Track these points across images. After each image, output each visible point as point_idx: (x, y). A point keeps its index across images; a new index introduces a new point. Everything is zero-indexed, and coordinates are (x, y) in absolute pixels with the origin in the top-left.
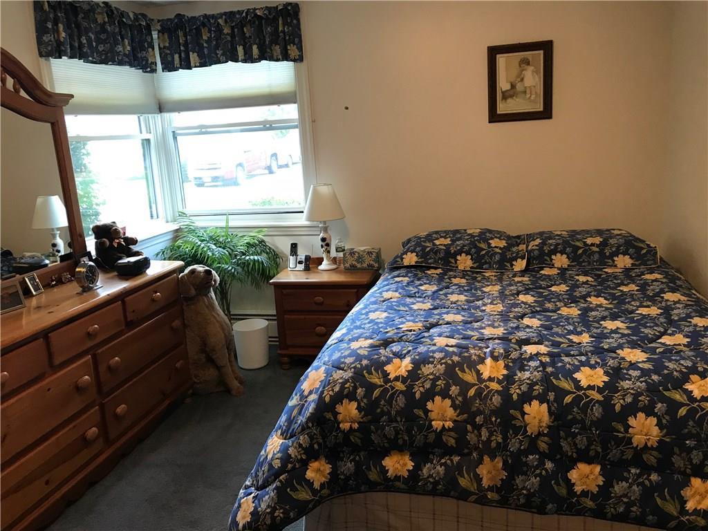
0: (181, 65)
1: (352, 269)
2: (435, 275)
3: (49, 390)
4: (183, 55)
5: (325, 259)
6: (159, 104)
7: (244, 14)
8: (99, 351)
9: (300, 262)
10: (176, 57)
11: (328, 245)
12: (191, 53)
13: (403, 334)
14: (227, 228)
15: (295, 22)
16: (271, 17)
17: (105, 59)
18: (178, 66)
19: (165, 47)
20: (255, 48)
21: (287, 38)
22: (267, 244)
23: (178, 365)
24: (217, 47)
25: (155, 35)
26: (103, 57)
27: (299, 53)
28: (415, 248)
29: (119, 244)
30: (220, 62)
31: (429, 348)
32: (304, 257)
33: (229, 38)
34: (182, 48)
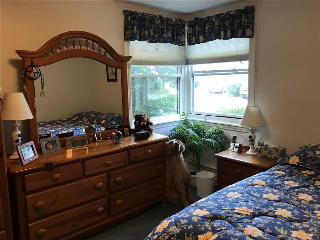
0: (195, 42)
1: (265, 158)
2: (306, 175)
3: (81, 185)
4: (197, 37)
5: (250, 148)
6: (187, 61)
7: (225, 15)
8: (112, 173)
9: (236, 147)
10: (194, 38)
11: (252, 140)
12: (200, 36)
13: (231, 215)
14: (205, 122)
15: (251, 16)
16: (238, 15)
17: (157, 40)
18: (194, 42)
19: (190, 34)
20: (229, 32)
21: (246, 25)
22: (225, 134)
23: (158, 186)
24: (212, 32)
25: (186, 28)
26: (156, 40)
27: (251, 33)
28: (300, 154)
29: (144, 124)
30: (212, 40)
31: (235, 233)
32: (238, 145)
33: (217, 27)
34: (197, 34)
